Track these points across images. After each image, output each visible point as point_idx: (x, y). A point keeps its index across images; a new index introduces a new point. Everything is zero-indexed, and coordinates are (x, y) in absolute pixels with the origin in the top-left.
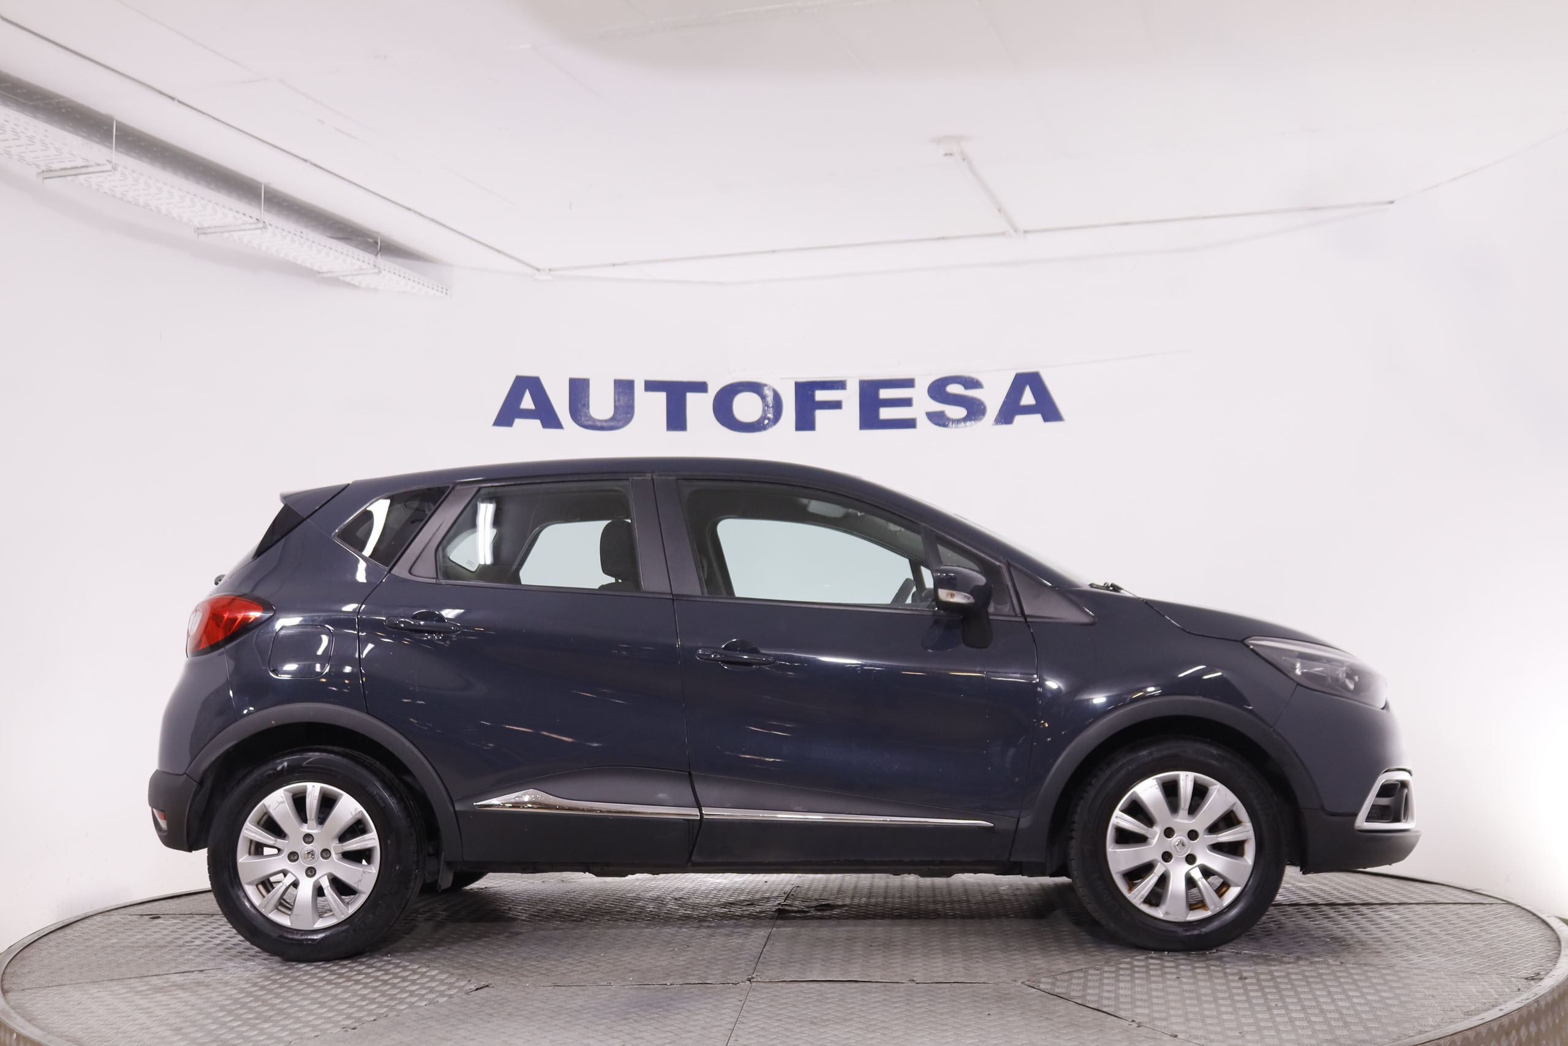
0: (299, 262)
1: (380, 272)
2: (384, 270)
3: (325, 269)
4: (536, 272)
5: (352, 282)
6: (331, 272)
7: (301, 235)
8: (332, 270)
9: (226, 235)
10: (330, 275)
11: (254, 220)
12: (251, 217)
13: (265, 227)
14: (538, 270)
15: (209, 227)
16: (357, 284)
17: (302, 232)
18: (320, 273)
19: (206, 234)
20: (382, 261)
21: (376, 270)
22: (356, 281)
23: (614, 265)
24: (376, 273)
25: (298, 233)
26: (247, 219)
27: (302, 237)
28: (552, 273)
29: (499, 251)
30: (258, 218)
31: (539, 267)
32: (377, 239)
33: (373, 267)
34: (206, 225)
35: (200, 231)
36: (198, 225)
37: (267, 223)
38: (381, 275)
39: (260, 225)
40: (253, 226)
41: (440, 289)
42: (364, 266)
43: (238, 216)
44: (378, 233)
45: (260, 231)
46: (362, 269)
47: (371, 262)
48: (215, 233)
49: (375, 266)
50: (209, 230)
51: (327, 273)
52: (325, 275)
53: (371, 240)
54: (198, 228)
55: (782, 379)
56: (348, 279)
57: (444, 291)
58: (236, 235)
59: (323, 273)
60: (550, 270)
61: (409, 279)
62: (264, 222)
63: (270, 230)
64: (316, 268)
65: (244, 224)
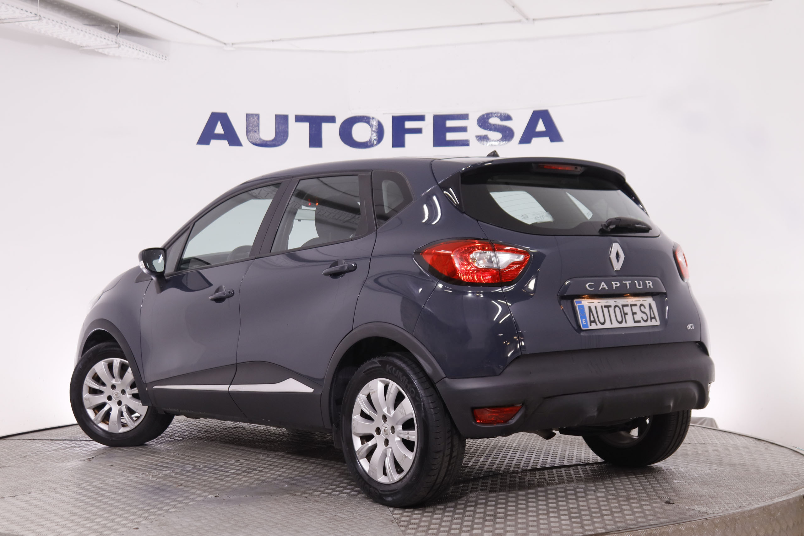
0: (67, 40)
1: (119, 47)
2: (123, 45)
3: (84, 45)
4: (223, 46)
5: (103, 53)
6: (88, 46)
7: (66, 23)
9: (17, 23)
10: (88, 48)
11: (33, 15)
12: (31, 13)
13: (40, 19)
14: (225, 44)
15: (5, 19)
16: (107, 53)
17: (65, 22)
18: (81, 47)
19: (4, 23)
20: (121, 39)
21: (117, 45)
22: (106, 51)
23: (273, 41)
24: (117, 47)
25: (64, 22)
26: (28, 14)
27: (66, 25)
28: (234, 46)
29: (198, 33)
30: (36, 13)
31: (225, 42)
32: (118, 25)
33: (115, 43)
34: (3, 18)
35: (0, 21)
38: (120, 48)
39: (38, 18)
40: (33, 19)
41: (161, 57)
42: (109, 42)
43: (22, 12)
44: (118, 21)
45: (37, 22)
46: (108, 45)
47: (114, 40)
48: (9, 22)
49: (116, 43)
50: (5, 21)
51: (86, 47)
52: (85, 48)
53: (113, 26)
55: (384, 114)
56: (100, 51)
57: (164, 57)
58: (23, 24)
59: (84, 47)
60: (233, 44)
61: (140, 51)
62: (40, 16)
63: (44, 21)
64: (78, 44)
65: (27, 17)
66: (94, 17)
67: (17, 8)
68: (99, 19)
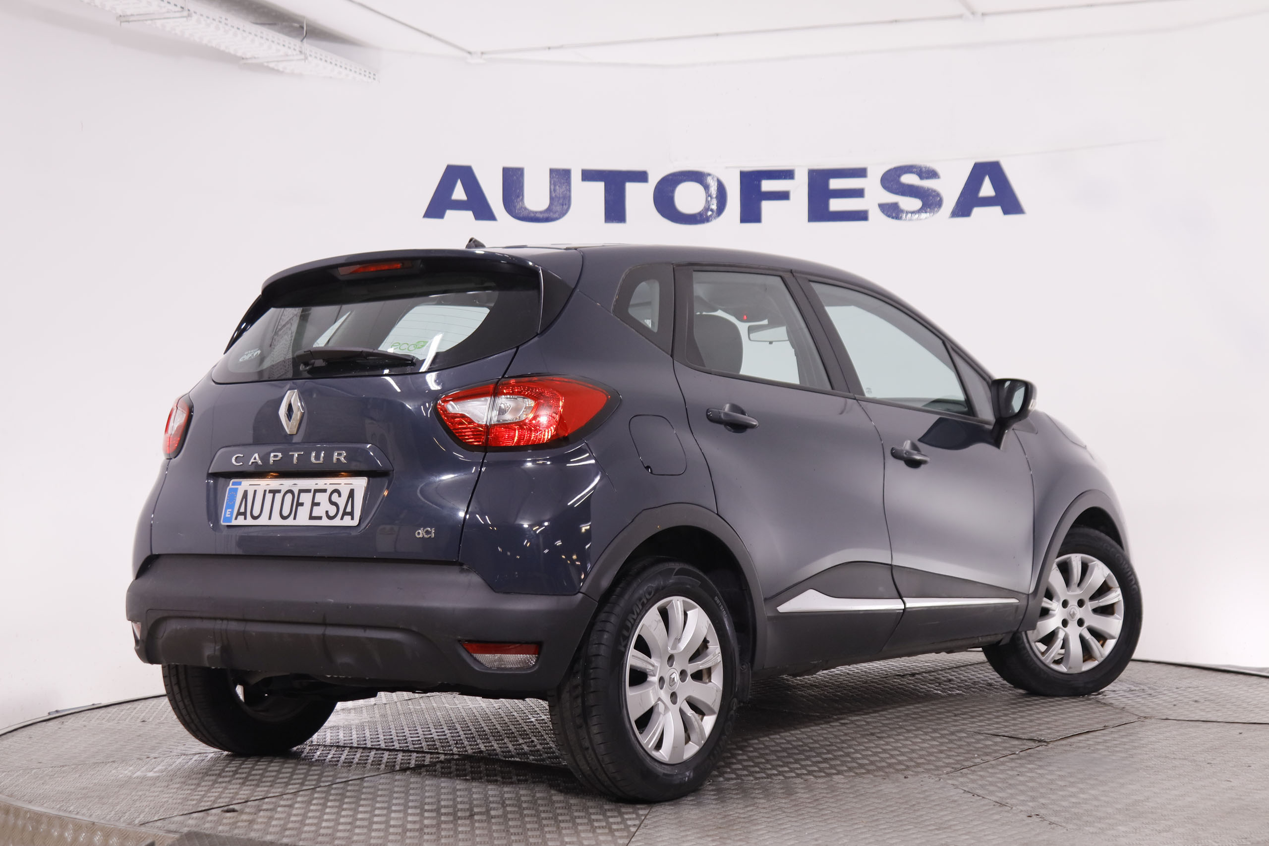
0: (222, 48)
1: (306, 58)
2: (310, 55)
3: (248, 55)
4: (468, 56)
5: (276, 68)
6: (255, 58)
7: (226, 22)
8: (256, 56)
9: (149, 22)
10: (254, 61)
11: (178, 8)
12: (176, 5)
13: (189, 16)
14: (470, 53)
15: (132, 15)
16: (281, 70)
17: (226, 19)
18: (243, 58)
19: (128, 22)
20: (308, 46)
21: (302, 57)
22: (280, 67)
23: (549, 48)
24: (302, 59)
25: (223, 20)
26: (171, 7)
27: (226, 24)
28: (485, 56)
29: (429, 35)
30: (183, 6)
31: (471, 50)
32: (303, 23)
33: (299, 53)
34: (129, 12)
35: (123, 18)
36: (120, 13)
37: (192, 10)
38: (306, 61)
39: (185, 13)
40: (178, 15)
41: (367, 74)
42: (290, 52)
44: (304, 17)
45: (185, 19)
46: (287, 55)
47: (297, 48)
48: (139, 21)
49: (301, 52)
50: (131, 19)
51: (251, 58)
52: (250, 61)
53: (296, 25)
54: (120, 16)
55: (726, 168)
56: (272, 65)
57: (372, 76)
58: (159, 23)
59: (247, 59)
60: (482, 53)
61: (336, 65)
62: (189, 10)
63: (193, 17)
64: (239, 54)
65: (167, 12)
66: (266, 10)
68: (273, 14)
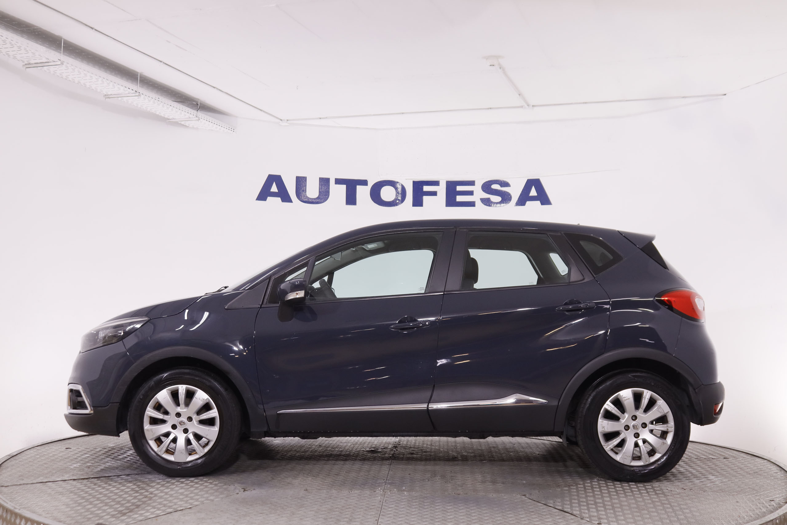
0: (157, 113)
1: (199, 119)
2: (201, 118)
3: (170, 117)
4: (280, 121)
5: (185, 124)
6: (174, 119)
7: (159, 99)
8: (174, 118)
9: (120, 98)
10: (173, 120)
11: (134, 92)
12: (132, 90)
13: (139, 95)
14: (281, 120)
15: (111, 95)
16: (188, 125)
17: (159, 98)
18: (168, 119)
19: (109, 98)
20: (200, 114)
21: (197, 119)
22: (187, 124)
25: (157, 99)
26: (130, 91)
27: (159, 101)
28: (288, 122)
30: (136, 91)
31: (282, 119)
32: (198, 102)
33: (196, 117)
34: (109, 94)
35: (107, 96)
36: (105, 93)
37: (141, 93)
38: (199, 121)
39: (137, 94)
40: (134, 95)
41: (230, 129)
42: (191, 116)
43: (126, 89)
44: (199, 99)
45: (137, 97)
46: (190, 118)
47: (195, 115)
48: (114, 97)
51: (172, 119)
53: (195, 103)
54: (106, 95)
55: (406, 179)
56: (183, 123)
57: (233, 130)
58: (125, 99)
59: (170, 119)
60: (287, 120)
61: (214, 123)
62: (139, 93)
63: (142, 96)
64: (166, 117)
65: (129, 93)
66: (180, 95)
67: (122, 86)
68: (184, 97)
